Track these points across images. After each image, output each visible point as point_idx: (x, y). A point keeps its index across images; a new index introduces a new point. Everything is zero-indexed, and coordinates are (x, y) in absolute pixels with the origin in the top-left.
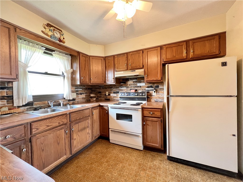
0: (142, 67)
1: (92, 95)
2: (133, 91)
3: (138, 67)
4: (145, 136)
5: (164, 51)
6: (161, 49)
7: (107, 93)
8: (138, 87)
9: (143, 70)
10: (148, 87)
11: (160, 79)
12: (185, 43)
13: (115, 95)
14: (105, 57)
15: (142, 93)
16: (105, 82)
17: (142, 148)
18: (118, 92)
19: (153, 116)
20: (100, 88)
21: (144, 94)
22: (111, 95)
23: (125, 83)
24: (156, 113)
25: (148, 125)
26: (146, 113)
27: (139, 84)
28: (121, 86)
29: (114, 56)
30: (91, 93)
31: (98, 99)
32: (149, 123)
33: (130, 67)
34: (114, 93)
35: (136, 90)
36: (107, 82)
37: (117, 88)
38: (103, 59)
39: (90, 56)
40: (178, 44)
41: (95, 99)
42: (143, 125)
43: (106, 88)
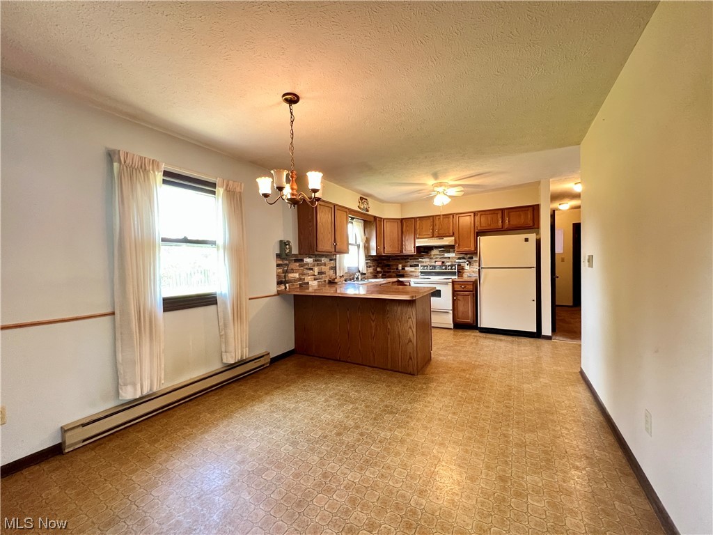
0: (451, 234)
1: (379, 269)
2: (440, 263)
3: (448, 234)
4: (456, 312)
5: (477, 218)
6: (474, 216)
7: (400, 267)
8: (446, 258)
9: (453, 238)
10: (459, 259)
11: (473, 249)
12: (500, 212)
13: (412, 269)
14: (402, 219)
15: (452, 266)
16: (402, 252)
17: (452, 326)
18: (418, 265)
19: (465, 289)
20: (389, 260)
21: (454, 267)
22: (406, 269)
23: (427, 252)
24: (467, 286)
25: (459, 300)
26: (457, 287)
27: (446, 255)
28: (422, 257)
29: (415, 219)
30: (378, 266)
31: (385, 275)
32: (460, 297)
33: (436, 234)
34: (411, 266)
35: (443, 262)
36: (404, 252)
37: (415, 259)
38: (399, 221)
39: (384, 219)
40: (493, 212)
41: (381, 275)
42: (454, 301)
43: (398, 259)
